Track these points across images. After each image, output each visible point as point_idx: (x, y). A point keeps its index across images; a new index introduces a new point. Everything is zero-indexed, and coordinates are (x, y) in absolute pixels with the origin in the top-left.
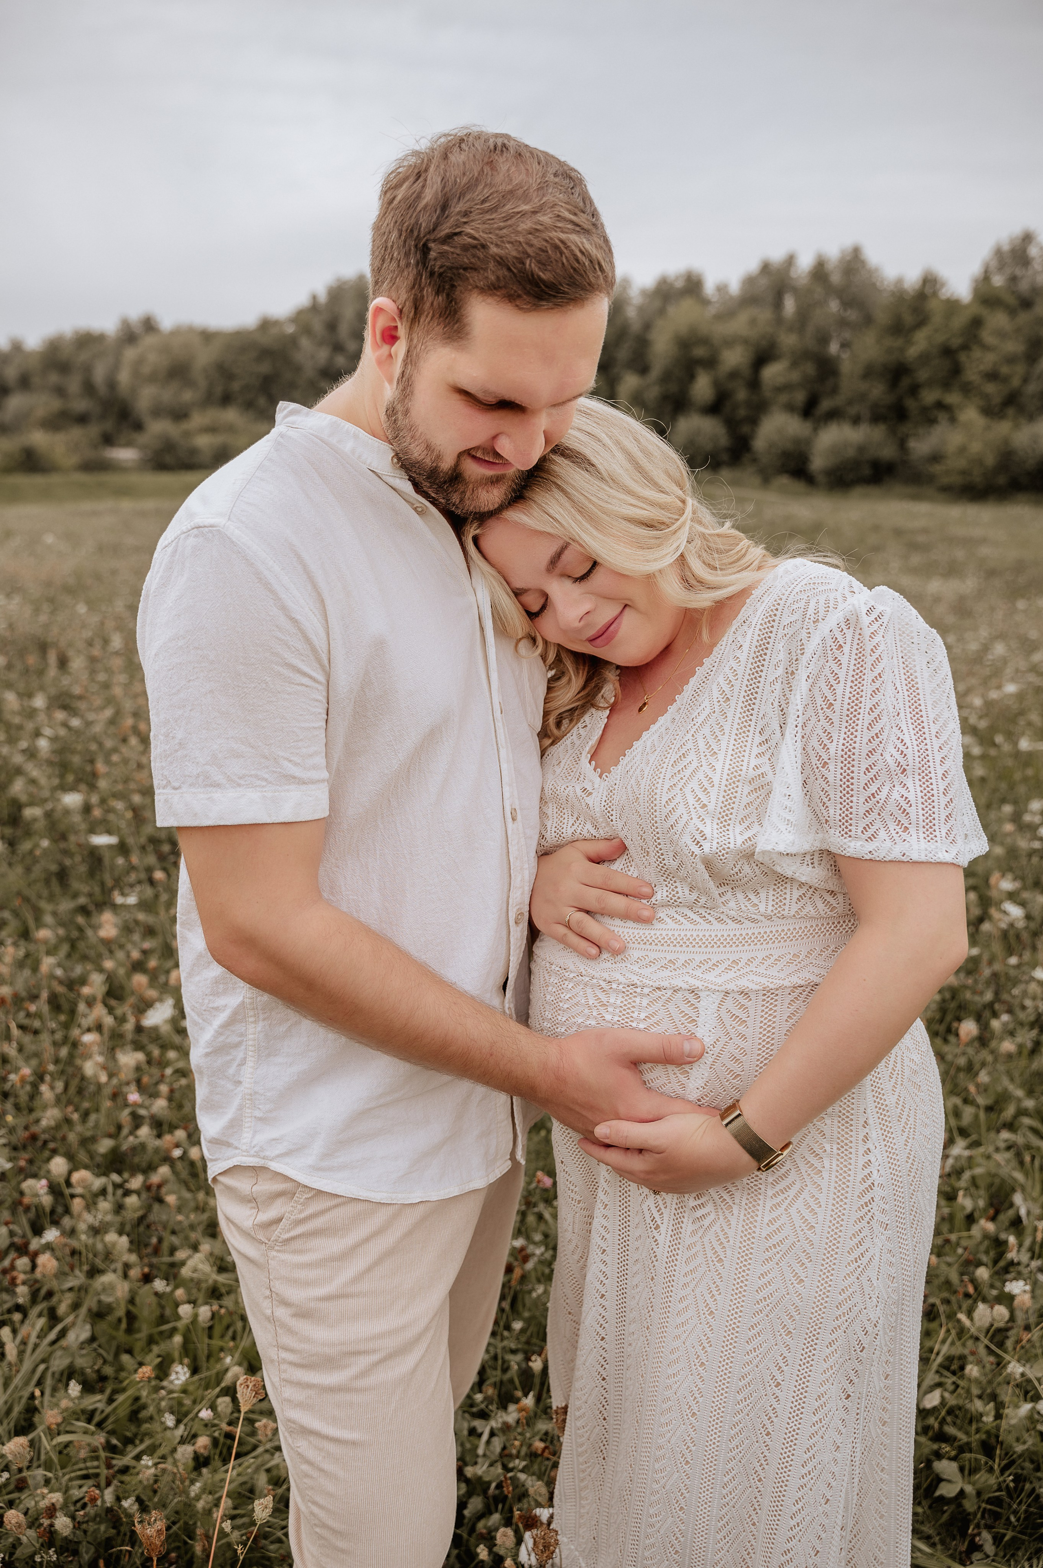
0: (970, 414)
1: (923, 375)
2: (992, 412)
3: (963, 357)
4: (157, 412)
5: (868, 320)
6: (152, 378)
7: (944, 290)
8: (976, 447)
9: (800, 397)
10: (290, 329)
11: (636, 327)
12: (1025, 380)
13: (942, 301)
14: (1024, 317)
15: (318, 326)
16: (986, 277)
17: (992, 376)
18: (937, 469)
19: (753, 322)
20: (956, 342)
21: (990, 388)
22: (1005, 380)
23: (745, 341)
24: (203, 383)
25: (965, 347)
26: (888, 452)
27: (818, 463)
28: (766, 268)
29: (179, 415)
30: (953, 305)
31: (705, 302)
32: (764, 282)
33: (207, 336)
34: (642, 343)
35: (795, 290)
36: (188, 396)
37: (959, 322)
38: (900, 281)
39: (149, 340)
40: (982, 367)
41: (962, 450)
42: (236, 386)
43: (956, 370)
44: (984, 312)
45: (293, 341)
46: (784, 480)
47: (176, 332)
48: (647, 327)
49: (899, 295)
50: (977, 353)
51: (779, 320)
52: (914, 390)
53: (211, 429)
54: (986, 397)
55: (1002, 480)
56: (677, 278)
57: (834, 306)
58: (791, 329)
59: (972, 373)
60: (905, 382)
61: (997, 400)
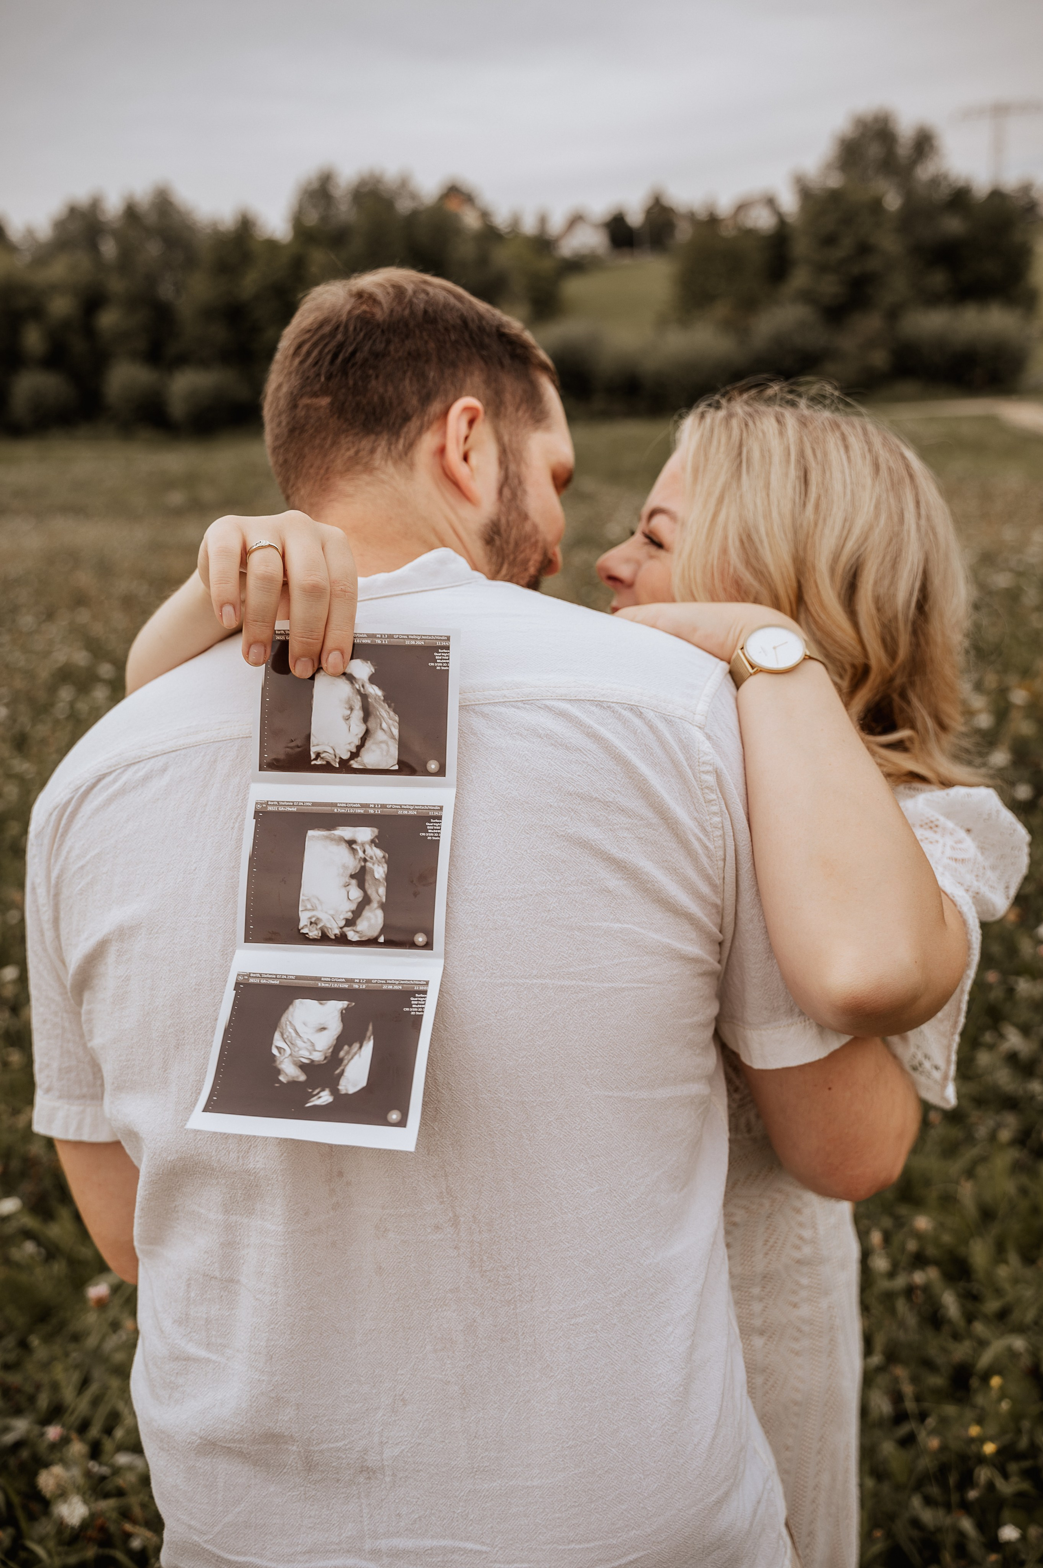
5: (193, 261)
7: (261, 231)
13: (261, 242)
16: (301, 214)
27: (176, 409)
28: (73, 211)
30: (272, 246)
31: (13, 249)
32: (74, 226)
35: (110, 233)
37: (282, 261)
38: (215, 223)
44: (306, 249)
49: (217, 237)
51: (100, 264)
52: (253, 331)
57: (155, 247)
58: (116, 273)
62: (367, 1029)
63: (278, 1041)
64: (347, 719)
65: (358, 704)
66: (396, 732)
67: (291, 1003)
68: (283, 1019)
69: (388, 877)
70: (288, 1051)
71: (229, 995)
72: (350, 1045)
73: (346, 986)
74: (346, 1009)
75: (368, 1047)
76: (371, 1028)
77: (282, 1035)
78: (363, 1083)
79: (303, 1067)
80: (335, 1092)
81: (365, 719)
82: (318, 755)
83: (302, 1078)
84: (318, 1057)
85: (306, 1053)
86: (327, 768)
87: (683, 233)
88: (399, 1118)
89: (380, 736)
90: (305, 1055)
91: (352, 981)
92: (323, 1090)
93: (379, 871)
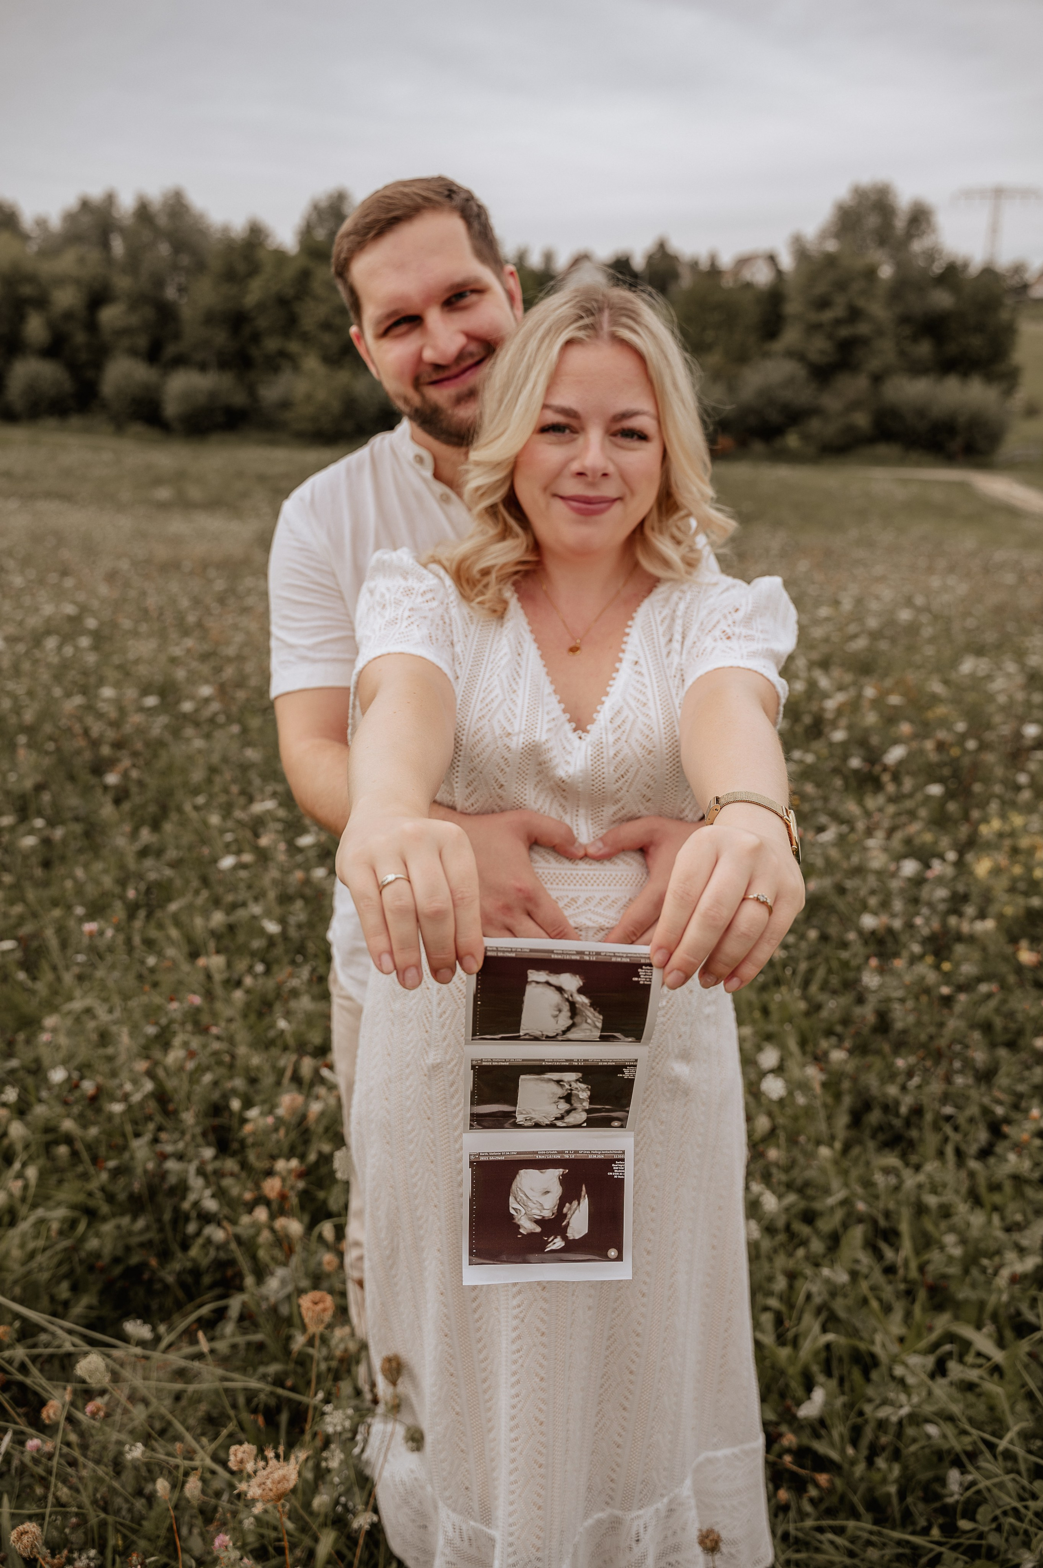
0: (312, 363)
1: (262, 323)
2: (331, 360)
3: (297, 307)
5: (200, 267)
7: (270, 241)
8: (321, 395)
9: (142, 342)
13: (270, 252)
18: (288, 415)
19: (81, 260)
20: (290, 292)
22: (338, 331)
23: (77, 282)
25: (299, 298)
26: (239, 399)
27: (171, 409)
28: (85, 205)
30: (280, 256)
31: (25, 237)
32: (86, 220)
35: (122, 230)
37: (290, 272)
38: (226, 230)
40: (316, 318)
41: (309, 397)
43: (293, 320)
44: (312, 264)
46: (138, 428)
49: (226, 243)
50: (309, 304)
51: (109, 261)
52: (256, 338)
54: (324, 346)
55: (349, 426)
57: (165, 249)
58: (123, 271)
59: (308, 323)
60: (246, 330)
61: (335, 349)
62: (581, 1190)
63: (513, 1203)
64: (556, 1016)
65: (566, 1007)
66: (599, 1025)
67: (517, 1173)
68: (514, 1186)
69: (591, 1097)
70: (523, 1211)
71: (467, 1173)
72: (571, 1203)
73: (559, 1157)
74: (562, 1175)
75: (585, 1202)
76: (584, 1188)
77: (516, 1199)
78: (585, 1230)
79: (537, 1222)
80: (565, 1238)
81: (572, 1017)
82: (527, 1034)
83: (538, 1229)
84: (547, 1214)
85: (538, 1212)
86: (537, 1039)
87: (686, 281)
88: (617, 1254)
89: (585, 1025)
90: (537, 1213)
91: (563, 1152)
92: (556, 1238)
93: (584, 1094)
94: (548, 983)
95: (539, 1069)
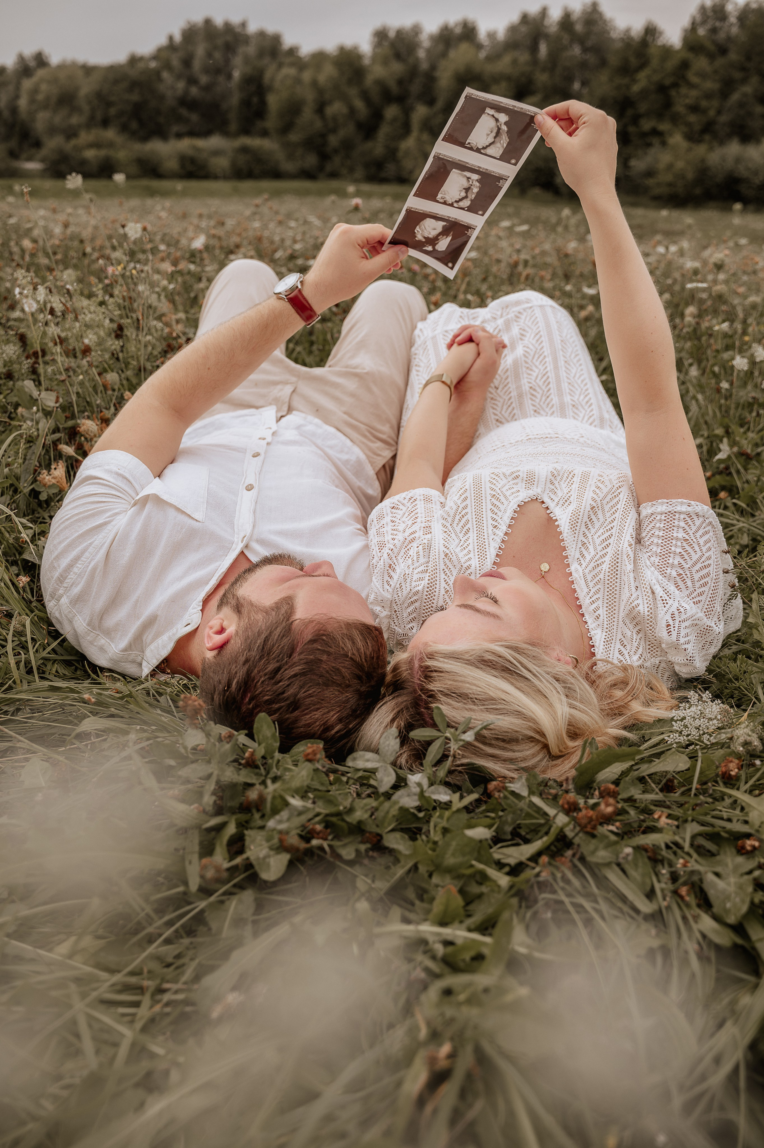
0: (677, 139)
1: (643, 107)
2: (693, 137)
3: (673, 93)
4: (52, 130)
5: (603, 63)
6: (45, 106)
7: (661, 38)
8: (680, 164)
10: (153, 65)
11: (424, 66)
12: (719, 112)
13: (659, 47)
14: (720, 61)
15: (176, 62)
16: (694, 26)
17: (694, 109)
18: (650, 182)
19: (515, 62)
20: (667, 82)
21: (692, 118)
22: (704, 111)
24: (86, 108)
25: (675, 85)
28: (525, 18)
29: (71, 133)
30: (667, 51)
31: (479, 47)
32: (524, 29)
33: (88, 70)
34: (430, 78)
35: (547, 36)
36: (75, 120)
37: (671, 65)
39: (41, 73)
40: (687, 101)
41: (670, 167)
42: (113, 111)
43: (668, 104)
44: (690, 56)
45: (157, 74)
46: (537, 191)
47: (62, 67)
48: (433, 67)
49: (627, 41)
50: (684, 90)
51: (535, 61)
53: (97, 145)
54: (689, 125)
55: (698, 191)
56: (456, 25)
57: (577, 50)
58: (544, 70)
59: (679, 108)
60: (630, 112)
61: (697, 128)
62: (450, 233)
63: (418, 228)
64: (488, 135)
65: (495, 131)
66: (505, 145)
67: (425, 219)
68: (421, 223)
69: (477, 193)
70: (421, 232)
72: (443, 236)
74: (445, 225)
75: (449, 238)
77: (420, 227)
78: (444, 249)
79: (425, 238)
80: (434, 248)
81: (495, 137)
82: (469, 143)
83: (423, 240)
84: (431, 237)
86: (471, 149)
88: (452, 266)
89: (498, 145)
90: (426, 235)
92: (429, 246)
93: (475, 190)
94: (493, 116)
95: (463, 167)
